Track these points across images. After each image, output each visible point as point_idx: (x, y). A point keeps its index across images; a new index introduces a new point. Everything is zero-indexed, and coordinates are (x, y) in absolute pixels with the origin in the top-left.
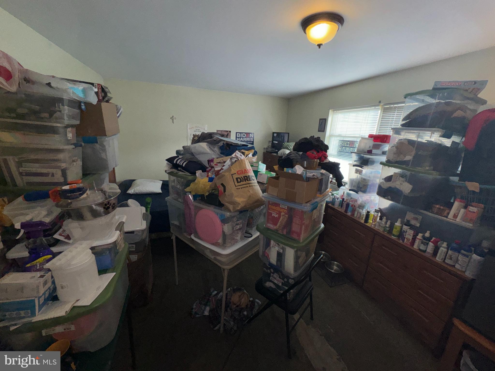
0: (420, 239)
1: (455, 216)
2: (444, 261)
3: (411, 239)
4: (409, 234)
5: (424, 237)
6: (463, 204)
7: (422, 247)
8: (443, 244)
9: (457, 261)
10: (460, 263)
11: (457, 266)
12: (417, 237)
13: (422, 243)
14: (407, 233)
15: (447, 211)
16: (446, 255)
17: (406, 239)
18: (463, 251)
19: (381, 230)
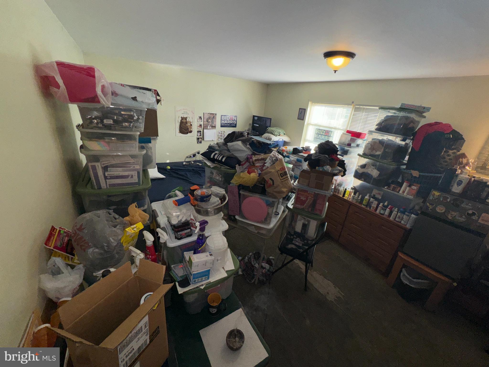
0: (381, 207)
1: (404, 192)
2: (395, 220)
3: (375, 207)
4: (375, 204)
5: (383, 205)
6: (408, 184)
7: (382, 212)
8: (395, 209)
9: (402, 219)
10: (404, 220)
11: (402, 222)
12: (380, 205)
13: (382, 209)
14: (373, 203)
15: (398, 189)
16: (396, 216)
17: (372, 207)
18: (406, 213)
19: (354, 202)
